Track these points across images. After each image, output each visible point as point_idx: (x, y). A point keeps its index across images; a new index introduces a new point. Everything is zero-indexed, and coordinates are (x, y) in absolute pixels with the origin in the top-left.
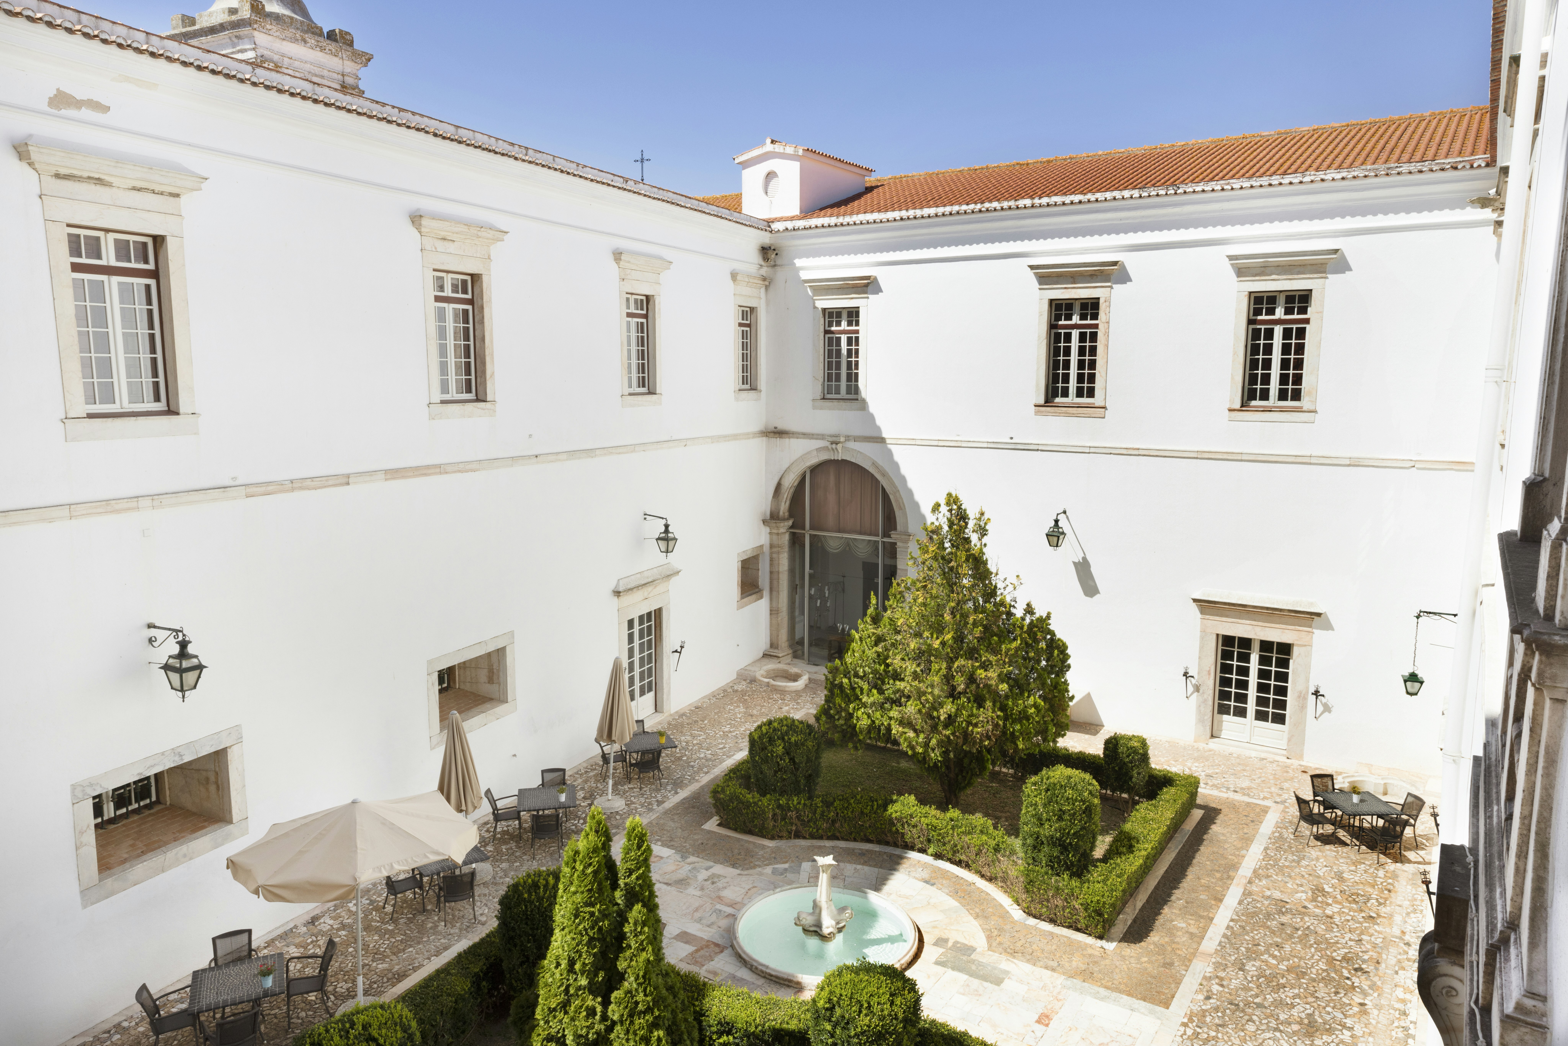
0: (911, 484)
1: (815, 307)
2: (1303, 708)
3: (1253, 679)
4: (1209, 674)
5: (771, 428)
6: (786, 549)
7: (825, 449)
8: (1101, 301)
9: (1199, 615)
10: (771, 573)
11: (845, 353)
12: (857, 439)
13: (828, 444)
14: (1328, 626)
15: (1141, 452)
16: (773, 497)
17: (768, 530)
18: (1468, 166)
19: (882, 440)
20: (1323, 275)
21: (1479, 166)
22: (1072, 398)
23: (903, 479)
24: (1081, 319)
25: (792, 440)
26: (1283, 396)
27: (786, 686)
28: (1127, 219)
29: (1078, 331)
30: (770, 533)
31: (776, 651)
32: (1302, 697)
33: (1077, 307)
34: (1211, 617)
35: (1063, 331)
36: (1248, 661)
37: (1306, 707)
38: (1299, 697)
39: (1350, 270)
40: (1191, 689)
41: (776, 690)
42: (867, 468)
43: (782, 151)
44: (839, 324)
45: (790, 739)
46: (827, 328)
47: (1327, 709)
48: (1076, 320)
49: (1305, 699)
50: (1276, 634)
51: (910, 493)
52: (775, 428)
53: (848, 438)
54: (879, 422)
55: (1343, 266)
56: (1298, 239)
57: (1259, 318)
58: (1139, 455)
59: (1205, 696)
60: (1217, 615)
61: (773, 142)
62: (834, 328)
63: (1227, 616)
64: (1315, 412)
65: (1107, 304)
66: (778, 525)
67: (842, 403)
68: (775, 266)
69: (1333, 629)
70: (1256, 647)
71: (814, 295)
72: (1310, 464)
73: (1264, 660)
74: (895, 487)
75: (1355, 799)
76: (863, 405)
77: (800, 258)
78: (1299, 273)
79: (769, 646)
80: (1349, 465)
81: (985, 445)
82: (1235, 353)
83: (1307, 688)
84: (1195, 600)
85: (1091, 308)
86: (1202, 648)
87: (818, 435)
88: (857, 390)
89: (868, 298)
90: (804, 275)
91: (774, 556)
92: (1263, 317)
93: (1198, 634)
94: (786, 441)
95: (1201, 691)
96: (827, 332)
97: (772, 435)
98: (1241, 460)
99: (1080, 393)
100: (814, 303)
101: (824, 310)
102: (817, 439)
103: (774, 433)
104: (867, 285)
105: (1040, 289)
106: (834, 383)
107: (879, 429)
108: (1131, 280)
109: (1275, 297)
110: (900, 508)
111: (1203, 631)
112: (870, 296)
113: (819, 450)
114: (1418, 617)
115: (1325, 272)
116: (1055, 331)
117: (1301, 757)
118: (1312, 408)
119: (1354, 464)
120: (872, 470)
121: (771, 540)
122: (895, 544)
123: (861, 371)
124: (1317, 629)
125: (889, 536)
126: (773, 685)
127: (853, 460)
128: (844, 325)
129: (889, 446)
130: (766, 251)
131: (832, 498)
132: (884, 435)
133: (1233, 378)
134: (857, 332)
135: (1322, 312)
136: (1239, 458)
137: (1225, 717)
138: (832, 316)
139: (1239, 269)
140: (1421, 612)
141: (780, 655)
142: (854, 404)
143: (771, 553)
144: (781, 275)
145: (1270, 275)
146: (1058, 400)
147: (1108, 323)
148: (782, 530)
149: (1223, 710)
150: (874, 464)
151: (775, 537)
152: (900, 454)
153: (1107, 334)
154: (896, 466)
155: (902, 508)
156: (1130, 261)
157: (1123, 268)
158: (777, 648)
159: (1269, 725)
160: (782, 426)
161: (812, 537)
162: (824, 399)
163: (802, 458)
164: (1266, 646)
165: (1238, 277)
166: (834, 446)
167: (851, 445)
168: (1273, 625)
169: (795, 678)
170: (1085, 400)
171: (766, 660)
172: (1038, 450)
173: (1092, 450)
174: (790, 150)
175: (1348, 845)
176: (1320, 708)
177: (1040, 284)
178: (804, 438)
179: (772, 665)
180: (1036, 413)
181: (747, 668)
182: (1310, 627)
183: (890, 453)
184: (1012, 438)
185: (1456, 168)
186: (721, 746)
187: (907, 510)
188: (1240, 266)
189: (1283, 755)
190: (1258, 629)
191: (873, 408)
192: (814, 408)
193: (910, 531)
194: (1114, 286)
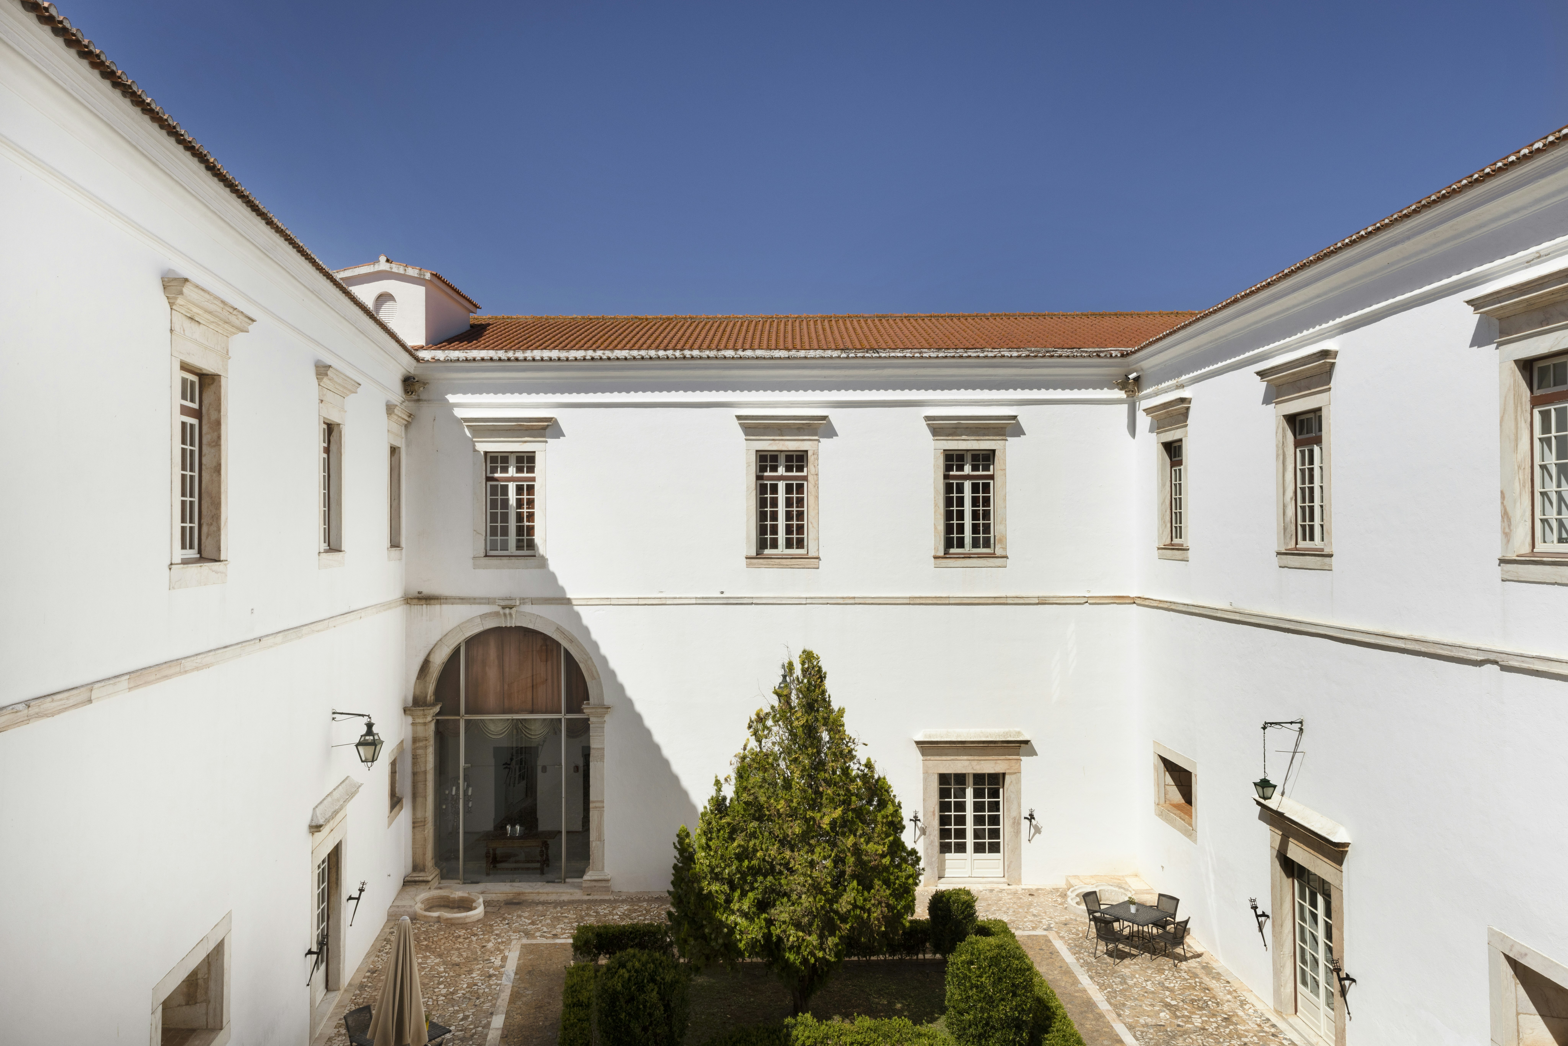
0: (604, 650)
1: (475, 451)
2: (1018, 833)
3: (969, 813)
4: (934, 815)
5: (414, 592)
6: (432, 741)
7: (497, 614)
8: (810, 453)
9: (921, 758)
10: (414, 774)
11: (515, 505)
12: (534, 601)
13: (498, 609)
14: (1033, 753)
15: (857, 601)
16: (418, 678)
17: (410, 720)
18: (1109, 356)
19: (568, 602)
20: (1004, 438)
21: (1116, 356)
22: (781, 549)
23: (595, 645)
24: (786, 471)
25: (444, 607)
26: (975, 544)
27: (466, 917)
28: (832, 376)
29: (785, 482)
30: (413, 724)
31: (422, 874)
32: (1017, 824)
33: (782, 459)
34: (932, 758)
35: (769, 483)
36: (964, 795)
37: (1020, 832)
38: (1014, 823)
39: (1024, 434)
40: (918, 832)
41: (452, 924)
42: (550, 635)
43: (401, 271)
44: (505, 470)
45: (663, 979)
46: (489, 475)
47: (1038, 830)
48: (781, 471)
49: (1019, 824)
50: (988, 766)
51: (604, 660)
52: (419, 593)
53: (523, 601)
54: (561, 582)
55: (1018, 431)
56: (981, 405)
57: (951, 473)
58: (855, 604)
59: (932, 838)
60: (938, 755)
61: (388, 261)
62: (498, 475)
63: (946, 755)
64: (1006, 557)
65: (816, 456)
66: (427, 712)
67: (514, 560)
68: (418, 400)
69: (1036, 755)
70: (970, 780)
71: (474, 437)
72: (1007, 604)
73: (978, 793)
74: (587, 654)
75: (1133, 909)
76: (543, 562)
77: (454, 392)
78: (984, 435)
79: (410, 869)
80: (1037, 604)
81: (694, 601)
82: (936, 505)
83: (1020, 813)
84: (918, 743)
85: (798, 460)
86: (925, 789)
87: (482, 599)
88: (531, 545)
89: (546, 442)
90: (459, 413)
91: (419, 752)
92: (954, 473)
93: (921, 776)
94: (436, 608)
95: (927, 833)
96: (488, 479)
97: (415, 601)
98: (949, 604)
99: (789, 544)
100: (474, 446)
101: (486, 453)
102: (480, 603)
103: (419, 599)
104: (545, 428)
105: (746, 440)
106: (499, 538)
107: (562, 589)
108: (837, 435)
109: (963, 455)
110: (593, 678)
111: (926, 773)
112: (548, 440)
113: (483, 617)
114: (1264, 728)
115: (1004, 435)
116: (761, 482)
117: (1019, 881)
118: (1004, 554)
119: (1042, 602)
120: (556, 636)
121: (414, 732)
122: (588, 719)
123: (538, 524)
124: (1023, 756)
125: (580, 711)
126: (447, 919)
127: (531, 626)
128: (512, 472)
129: (576, 608)
130: (410, 383)
131: (492, 673)
132: (569, 596)
133: (935, 528)
134: (533, 479)
135: (1005, 470)
136: (947, 602)
137: (948, 855)
138: (497, 461)
139: (934, 429)
140: (1266, 723)
141: (430, 878)
142: (532, 560)
143: (414, 750)
144: (426, 412)
145: (961, 435)
146: (768, 551)
147: (817, 475)
148: (429, 719)
149: (945, 848)
150: (558, 629)
151: (420, 729)
152: (589, 617)
153: (816, 485)
154: (586, 631)
155: (596, 677)
156: (836, 417)
157: (830, 424)
158: (423, 870)
159: (987, 855)
160: (427, 590)
161: (468, 722)
162: (486, 556)
163: (460, 627)
164: (979, 778)
165: (933, 436)
166: (507, 611)
167: (528, 608)
168: (987, 758)
169: (466, 905)
170: (794, 551)
171: (412, 890)
172: (752, 604)
173: (809, 601)
174: (412, 272)
175: (1137, 956)
176: (1033, 830)
177: (746, 435)
178: (463, 604)
179: (423, 895)
180: (748, 566)
181: (396, 904)
182: (1018, 755)
183: (578, 616)
184: (722, 593)
185: (1099, 356)
186: (461, 1016)
187: (602, 679)
188: (935, 426)
189: (1004, 883)
190: (974, 763)
191: (552, 566)
192: (476, 567)
193: (606, 703)
194: (821, 439)
